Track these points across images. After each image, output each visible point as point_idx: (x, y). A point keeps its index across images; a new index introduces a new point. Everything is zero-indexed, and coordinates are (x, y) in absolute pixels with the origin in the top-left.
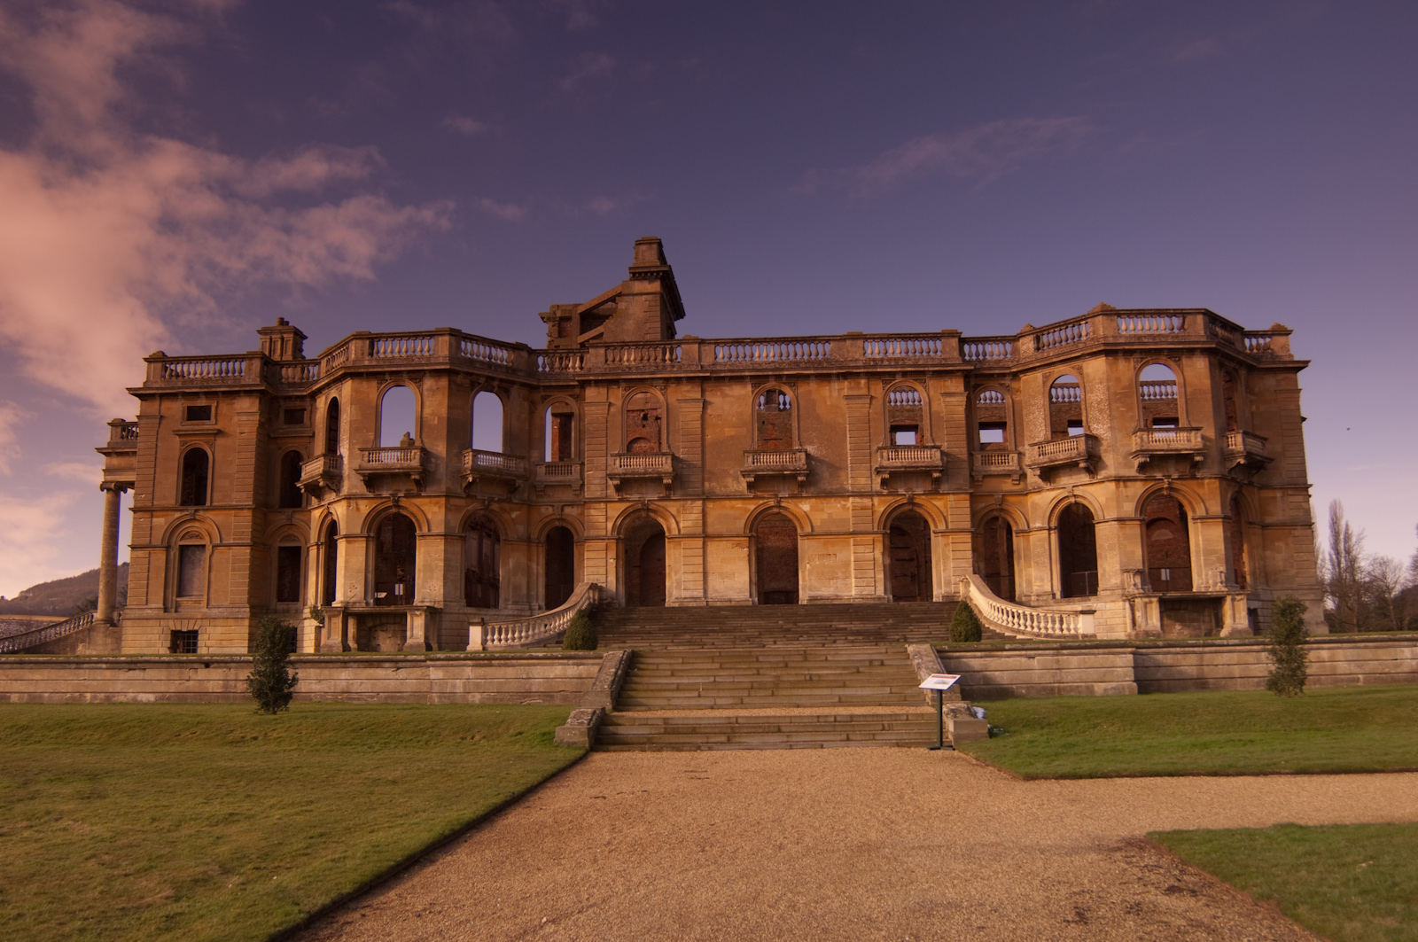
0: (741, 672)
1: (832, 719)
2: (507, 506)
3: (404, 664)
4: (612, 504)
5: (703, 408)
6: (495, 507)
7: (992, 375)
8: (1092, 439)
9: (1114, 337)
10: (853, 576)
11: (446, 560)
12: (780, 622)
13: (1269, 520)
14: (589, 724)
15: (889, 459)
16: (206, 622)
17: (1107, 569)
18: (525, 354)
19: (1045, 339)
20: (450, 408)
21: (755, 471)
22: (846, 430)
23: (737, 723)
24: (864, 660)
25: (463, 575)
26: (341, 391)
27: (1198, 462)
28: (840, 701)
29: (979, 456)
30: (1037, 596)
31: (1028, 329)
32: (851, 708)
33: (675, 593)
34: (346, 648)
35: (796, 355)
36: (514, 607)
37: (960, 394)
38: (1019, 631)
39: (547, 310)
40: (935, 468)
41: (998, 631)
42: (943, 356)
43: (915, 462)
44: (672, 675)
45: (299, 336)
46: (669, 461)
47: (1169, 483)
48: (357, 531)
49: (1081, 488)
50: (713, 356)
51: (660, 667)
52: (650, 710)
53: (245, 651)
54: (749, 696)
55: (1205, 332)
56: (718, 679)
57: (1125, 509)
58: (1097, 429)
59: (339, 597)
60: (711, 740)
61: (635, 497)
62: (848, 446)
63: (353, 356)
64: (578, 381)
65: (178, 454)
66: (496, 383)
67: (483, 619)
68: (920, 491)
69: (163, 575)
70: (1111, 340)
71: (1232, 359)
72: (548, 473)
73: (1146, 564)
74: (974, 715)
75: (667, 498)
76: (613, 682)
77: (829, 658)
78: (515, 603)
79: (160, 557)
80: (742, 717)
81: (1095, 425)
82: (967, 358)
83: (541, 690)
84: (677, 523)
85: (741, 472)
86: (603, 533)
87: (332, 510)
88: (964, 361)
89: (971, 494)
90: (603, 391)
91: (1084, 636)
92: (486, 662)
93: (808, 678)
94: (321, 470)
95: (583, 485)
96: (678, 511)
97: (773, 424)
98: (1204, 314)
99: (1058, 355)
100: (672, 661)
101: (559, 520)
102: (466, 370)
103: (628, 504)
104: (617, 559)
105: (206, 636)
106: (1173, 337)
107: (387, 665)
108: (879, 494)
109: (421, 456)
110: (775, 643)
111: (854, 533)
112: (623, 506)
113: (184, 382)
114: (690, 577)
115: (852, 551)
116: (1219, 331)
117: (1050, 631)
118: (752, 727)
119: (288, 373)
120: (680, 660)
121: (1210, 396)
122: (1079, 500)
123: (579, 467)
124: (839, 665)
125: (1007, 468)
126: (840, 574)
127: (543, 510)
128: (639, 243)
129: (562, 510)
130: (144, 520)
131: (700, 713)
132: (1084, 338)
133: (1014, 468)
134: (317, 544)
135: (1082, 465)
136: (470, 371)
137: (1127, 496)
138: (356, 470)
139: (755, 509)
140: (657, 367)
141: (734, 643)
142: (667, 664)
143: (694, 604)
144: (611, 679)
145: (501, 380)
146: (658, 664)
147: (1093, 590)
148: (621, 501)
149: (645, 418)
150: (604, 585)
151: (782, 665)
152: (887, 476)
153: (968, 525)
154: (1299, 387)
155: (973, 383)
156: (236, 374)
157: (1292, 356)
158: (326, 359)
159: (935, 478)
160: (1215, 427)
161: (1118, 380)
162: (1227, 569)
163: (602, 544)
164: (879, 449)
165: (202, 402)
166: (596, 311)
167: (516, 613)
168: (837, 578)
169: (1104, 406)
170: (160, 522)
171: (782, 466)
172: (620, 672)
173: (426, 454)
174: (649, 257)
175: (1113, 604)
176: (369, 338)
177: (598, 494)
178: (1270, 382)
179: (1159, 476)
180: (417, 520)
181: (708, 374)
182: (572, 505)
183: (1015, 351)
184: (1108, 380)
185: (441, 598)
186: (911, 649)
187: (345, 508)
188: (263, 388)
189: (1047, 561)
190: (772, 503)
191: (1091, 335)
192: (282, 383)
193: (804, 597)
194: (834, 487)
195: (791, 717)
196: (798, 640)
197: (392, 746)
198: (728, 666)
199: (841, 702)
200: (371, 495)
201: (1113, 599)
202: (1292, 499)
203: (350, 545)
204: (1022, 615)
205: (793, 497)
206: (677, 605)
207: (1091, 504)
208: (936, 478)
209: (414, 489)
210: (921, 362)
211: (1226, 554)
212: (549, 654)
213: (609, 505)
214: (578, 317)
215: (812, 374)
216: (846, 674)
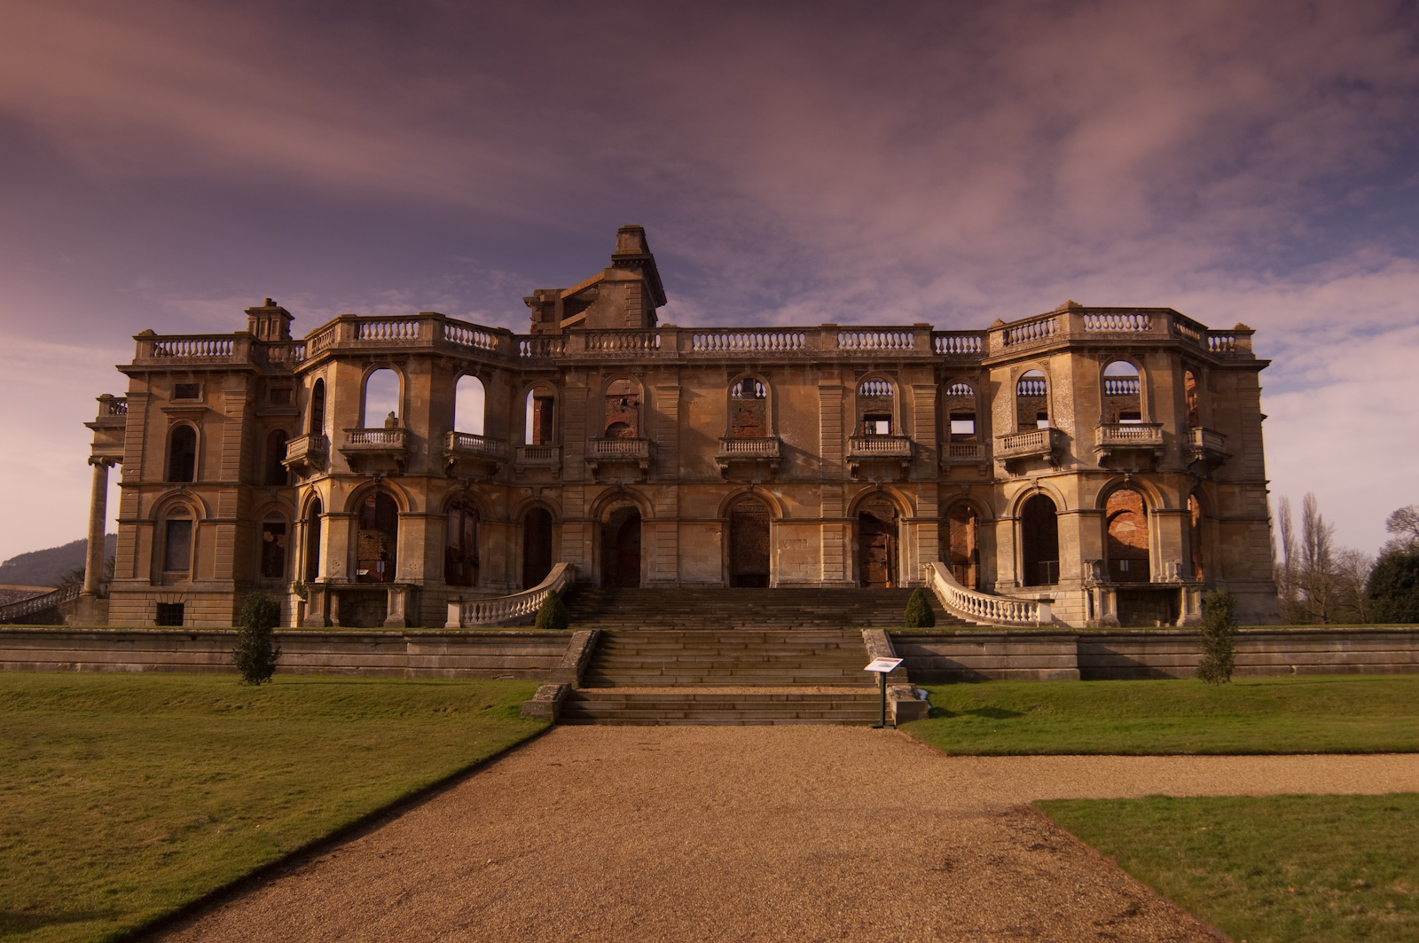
0: (702, 653)
1: (785, 698)
2: (487, 487)
3: (383, 639)
4: (590, 487)
5: (680, 395)
6: (475, 488)
7: (962, 369)
8: (1057, 434)
9: (1081, 335)
10: (822, 561)
11: (427, 538)
12: (750, 605)
13: (1226, 514)
14: (554, 699)
15: (859, 449)
16: (191, 596)
17: (1068, 560)
18: (507, 339)
19: (1014, 334)
20: (432, 391)
21: (730, 458)
22: (818, 419)
23: (695, 700)
24: (820, 644)
25: (443, 553)
26: (326, 372)
27: (1158, 457)
28: (794, 681)
29: (948, 447)
30: (1001, 584)
31: (998, 324)
32: (804, 688)
33: (650, 575)
34: (328, 623)
35: (771, 345)
36: (492, 586)
37: (931, 387)
38: (979, 618)
39: (531, 294)
40: (904, 458)
41: (959, 617)
42: (915, 350)
43: (885, 452)
44: (638, 654)
45: (286, 317)
46: (646, 447)
47: (1130, 477)
48: (341, 509)
49: (1045, 480)
50: (691, 345)
51: (627, 646)
52: (614, 687)
53: (229, 624)
54: (709, 675)
55: (1169, 331)
56: (680, 659)
57: (1087, 501)
58: (1062, 423)
59: (322, 573)
60: (669, 716)
61: (613, 481)
62: (821, 435)
63: (339, 338)
64: (558, 366)
65: (166, 431)
66: (478, 368)
67: (461, 598)
68: (889, 480)
69: (150, 549)
70: (1077, 337)
71: (1195, 358)
72: (528, 456)
73: (1106, 555)
74: (917, 696)
75: (643, 482)
76: (580, 660)
77: (788, 641)
78: (494, 582)
79: (147, 532)
80: (700, 695)
81: (1060, 420)
82: (938, 351)
83: (513, 666)
84: (653, 507)
85: (716, 458)
86: (580, 515)
87: (316, 489)
88: (935, 354)
89: (938, 484)
90: (584, 377)
91: (1042, 624)
92: (460, 639)
93: (766, 659)
94: (305, 450)
95: (561, 469)
96: (654, 495)
97: (750, 412)
98: (1168, 313)
99: (1026, 351)
100: (638, 641)
101: (538, 501)
102: (449, 354)
103: (604, 488)
104: (593, 540)
105: (191, 610)
106: (1137, 335)
107: (367, 640)
108: (850, 482)
109: (404, 438)
110: (744, 625)
111: (825, 520)
112: (602, 488)
113: (172, 361)
114: (664, 560)
115: (822, 537)
116: (1183, 329)
117: (1009, 619)
118: (708, 704)
119: (275, 353)
120: (646, 640)
121: (1171, 393)
122: (1043, 492)
123: (558, 451)
124: (797, 647)
125: (975, 459)
126: (809, 559)
127: (522, 491)
128: (622, 231)
129: (541, 492)
130: (133, 495)
131: (660, 691)
132: (1051, 335)
133: (981, 459)
134: (301, 521)
135: (1046, 458)
136: (453, 355)
137: (1089, 489)
138: (340, 450)
139: (729, 494)
140: (636, 354)
141: (704, 624)
142: (633, 644)
143: (668, 586)
144: (578, 657)
145: (483, 365)
146: (624, 644)
147: (1055, 581)
148: (598, 484)
149: (625, 403)
150: (580, 566)
151: (742, 646)
152: (857, 465)
153: (934, 514)
154: (1260, 386)
155: (943, 375)
156: (224, 354)
157: (1254, 355)
158: (312, 341)
159: (902, 469)
160: (1176, 423)
161: (1083, 376)
162: (1184, 561)
163: (579, 527)
164: (851, 438)
165: (190, 380)
166: (579, 297)
167: (494, 591)
168: (807, 563)
169: (1070, 401)
170: (149, 498)
171: (756, 453)
172: (587, 650)
173: (409, 435)
174: (632, 246)
175: (1072, 593)
176: (355, 321)
177: (576, 477)
178: (1232, 380)
179: (1120, 470)
180: (399, 500)
181: (685, 363)
182: (551, 487)
183: (986, 345)
184: (1074, 376)
185: (421, 577)
186: (865, 633)
187: (329, 487)
188: (251, 368)
189: (1011, 550)
190: (745, 489)
191: (1058, 332)
192: (269, 363)
193: (774, 581)
194: (806, 475)
195: (746, 696)
196: (766, 622)
197: (369, 716)
198: (690, 646)
199: (796, 682)
200: (354, 474)
201: (1073, 588)
202: (1249, 494)
203: (334, 523)
204: (982, 602)
205: (766, 483)
206: (651, 587)
207: (1054, 495)
208: (905, 468)
209: (396, 468)
210: (893, 355)
211: (1183, 547)
212: (521, 633)
213: (586, 488)
214: (561, 301)
215: (787, 365)
216: (802, 657)
